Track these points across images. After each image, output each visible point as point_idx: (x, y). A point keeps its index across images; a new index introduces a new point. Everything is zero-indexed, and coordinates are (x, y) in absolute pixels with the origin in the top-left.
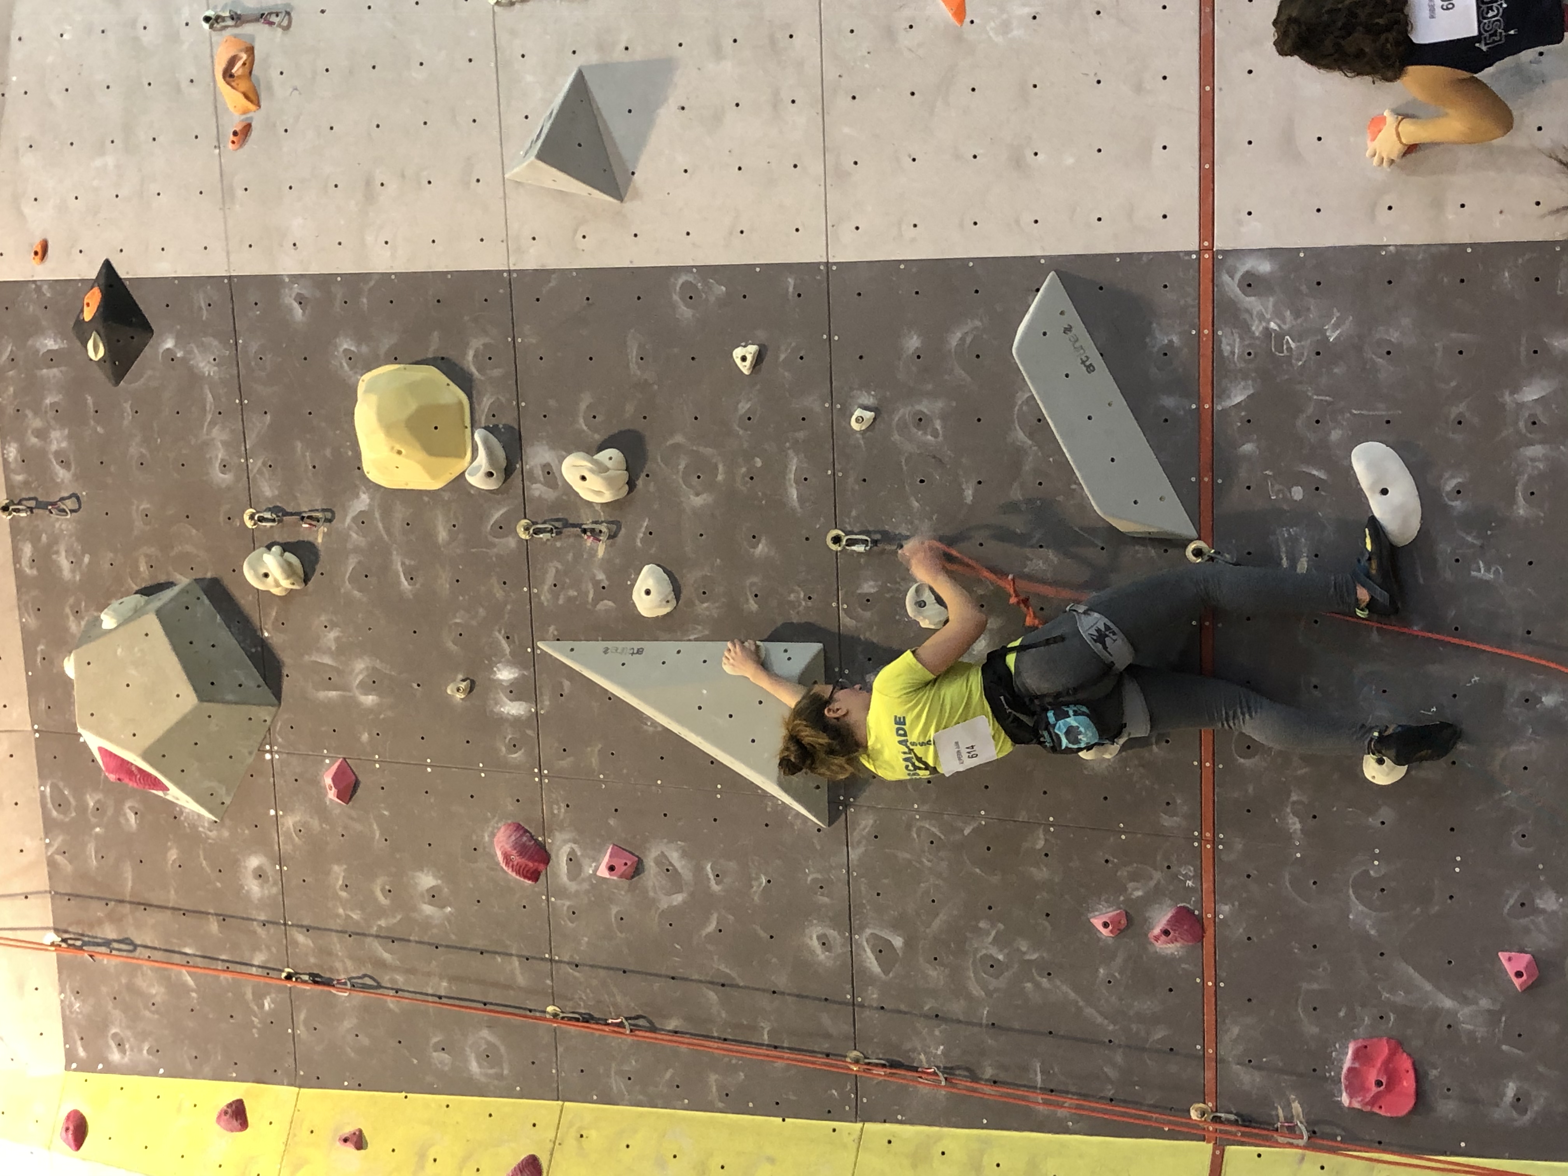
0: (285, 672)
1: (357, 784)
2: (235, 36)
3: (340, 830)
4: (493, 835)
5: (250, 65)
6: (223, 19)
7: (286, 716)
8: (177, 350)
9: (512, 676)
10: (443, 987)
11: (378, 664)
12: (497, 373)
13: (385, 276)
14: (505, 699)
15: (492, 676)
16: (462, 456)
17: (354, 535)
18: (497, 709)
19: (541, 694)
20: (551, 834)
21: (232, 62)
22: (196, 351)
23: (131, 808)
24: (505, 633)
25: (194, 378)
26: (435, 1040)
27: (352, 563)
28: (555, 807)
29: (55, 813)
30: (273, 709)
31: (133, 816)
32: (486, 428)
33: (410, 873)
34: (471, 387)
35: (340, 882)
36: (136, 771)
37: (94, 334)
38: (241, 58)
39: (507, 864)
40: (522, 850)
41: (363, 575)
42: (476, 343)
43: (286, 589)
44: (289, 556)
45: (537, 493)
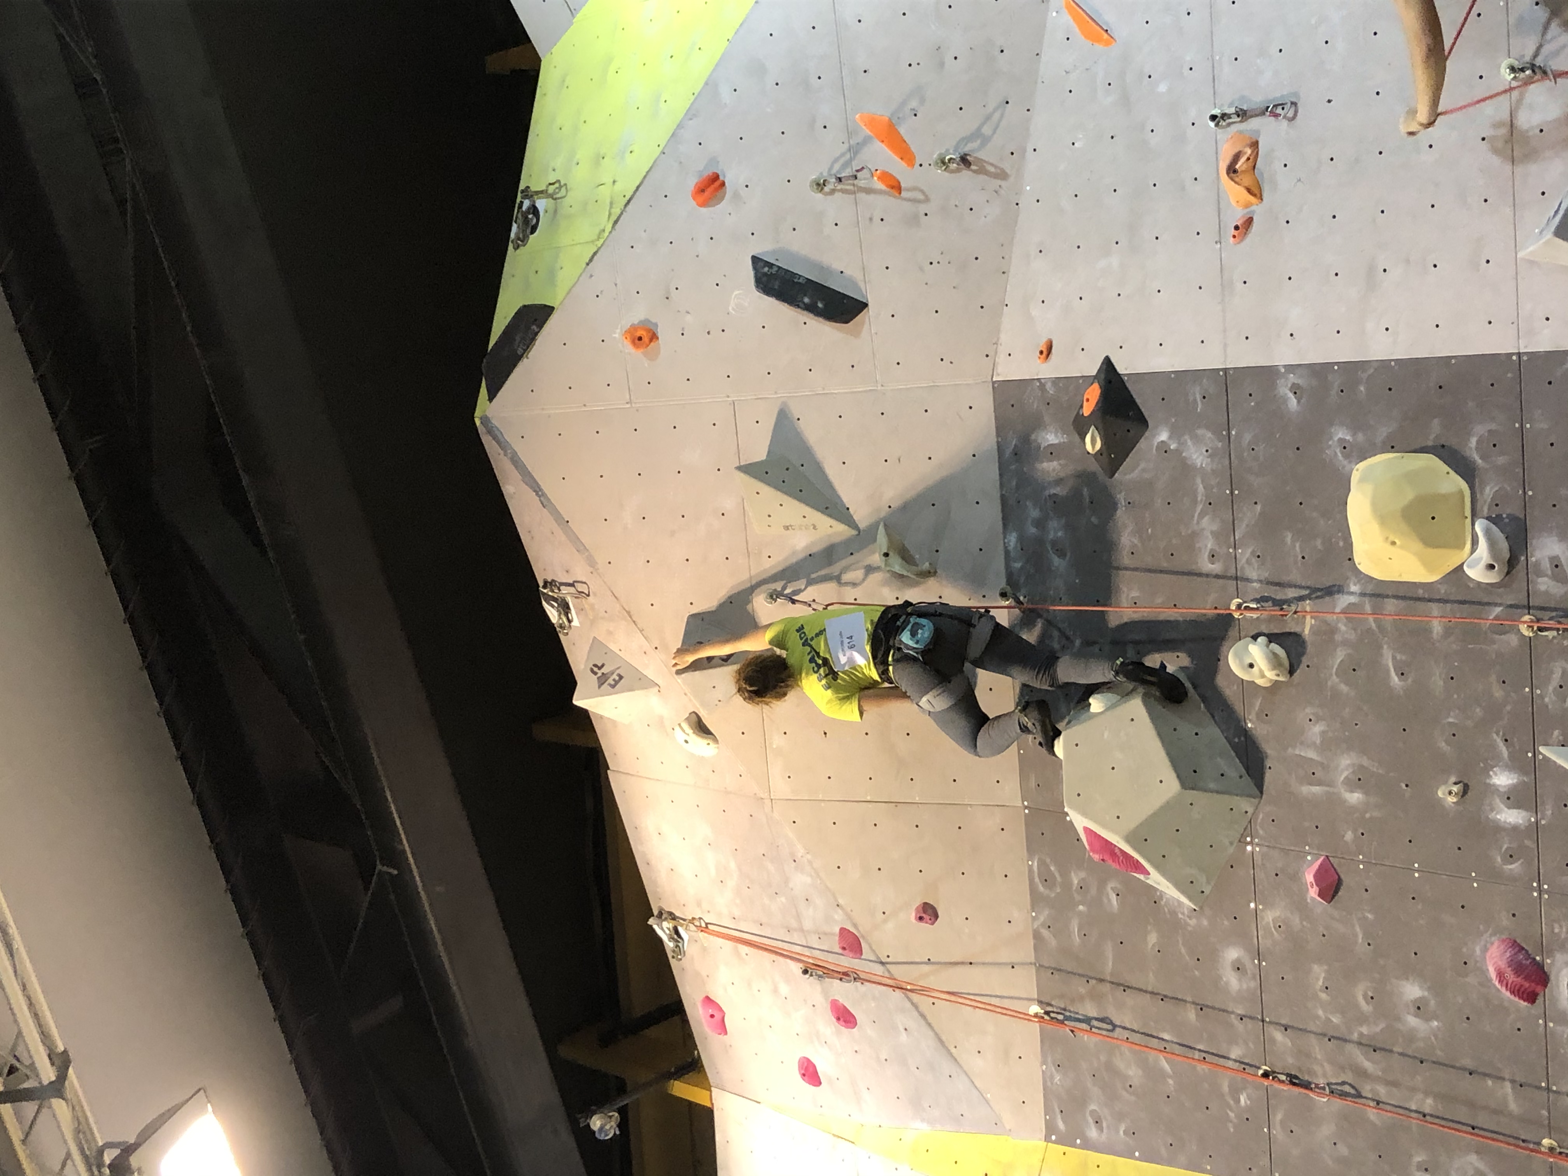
0: (1268, 763)
1: (1339, 883)
2: (1240, 132)
3: (1321, 930)
4: (1485, 950)
5: (1253, 161)
6: (1229, 116)
7: (1268, 809)
8: (1170, 442)
9: (1510, 782)
10: (1428, 1105)
11: (1365, 762)
12: (1501, 460)
13: (1384, 364)
14: (1502, 806)
15: (1488, 781)
16: (1461, 546)
17: (1343, 628)
18: (1492, 816)
19: (1543, 803)
20: (1550, 954)
21: (1236, 157)
22: (1189, 443)
23: (1112, 888)
24: (1504, 735)
25: (1186, 469)
26: (1418, 1159)
27: (1340, 655)
28: (1556, 926)
29: (1041, 888)
30: (1256, 801)
31: (1114, 896)
32: (1488, 518)
33: (1394, 981)
34: (1474, 477)
35: (1320, 983)
36: (1118, 853)
37: (1093, 427)
38: (1246, 153)
39: (1500, 981)
40: (1518, 968)
41: (1350, 669)
42: (1480, 430)
43: (1271, 680)
44: (1274, 647)
45: (1543, 588)
